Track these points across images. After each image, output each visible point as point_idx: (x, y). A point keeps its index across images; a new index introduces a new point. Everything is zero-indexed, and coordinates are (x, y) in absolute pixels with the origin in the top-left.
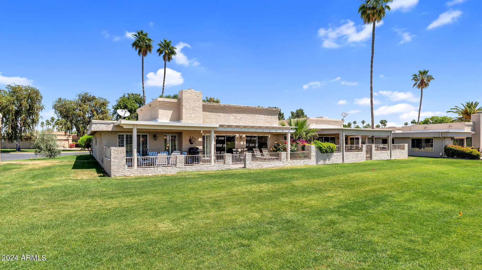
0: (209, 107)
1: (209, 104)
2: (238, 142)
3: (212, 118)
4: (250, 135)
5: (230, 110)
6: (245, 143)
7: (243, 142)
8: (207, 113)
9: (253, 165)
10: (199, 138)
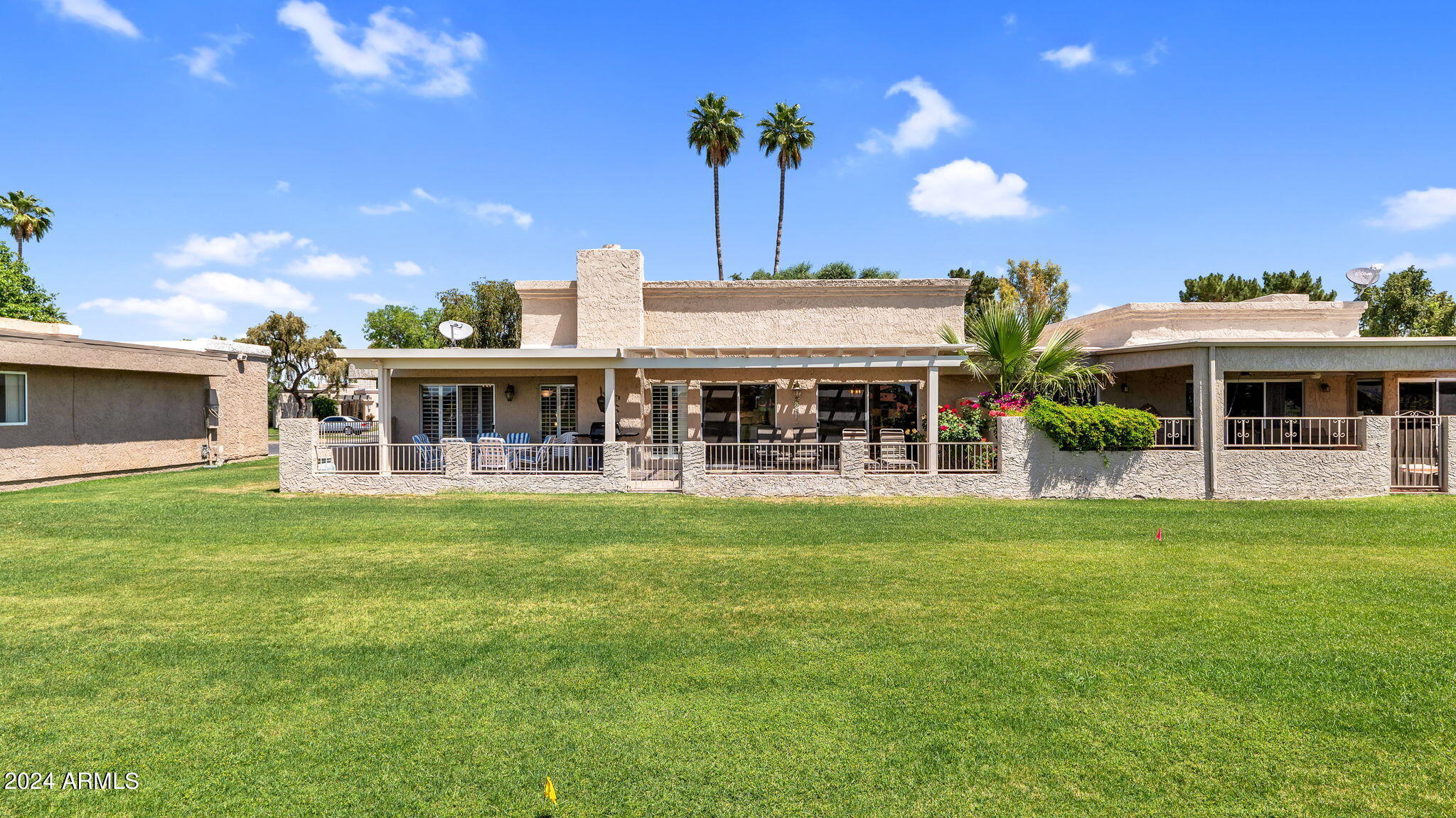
0: (675, 296)
1: (673, 287)
2: (786, 406)
3: (689, 328)
4: (835, 382)
5: (754, 298)
6: (814, 409)
7: (805, 407)
8: (670, 314)
9: (713, 482)
10: (631, 394)
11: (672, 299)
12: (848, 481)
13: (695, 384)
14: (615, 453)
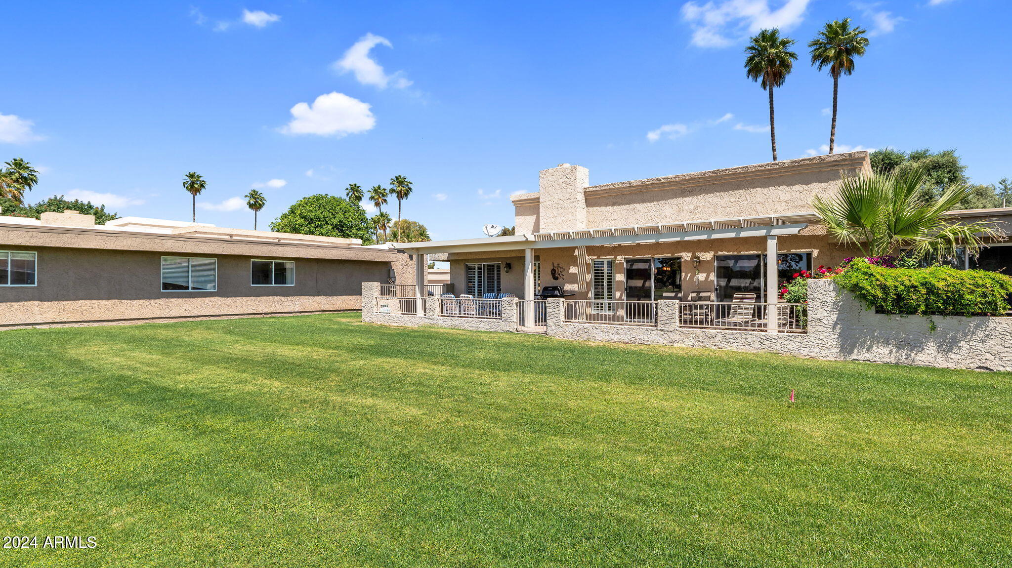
0: (606, 195)
1: (604, 188)
2: (689, 274)
3: (616, 218)
4: (731, 253)
5: (663, 190)
6: (713, 277)
7: (705, 275)
8: (603, 208)
9: (567, 328)
10: (571, 267)
11: (604, 197)
12: (662, 333)
13: (621, 259)
14: (509, 306)
